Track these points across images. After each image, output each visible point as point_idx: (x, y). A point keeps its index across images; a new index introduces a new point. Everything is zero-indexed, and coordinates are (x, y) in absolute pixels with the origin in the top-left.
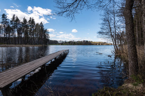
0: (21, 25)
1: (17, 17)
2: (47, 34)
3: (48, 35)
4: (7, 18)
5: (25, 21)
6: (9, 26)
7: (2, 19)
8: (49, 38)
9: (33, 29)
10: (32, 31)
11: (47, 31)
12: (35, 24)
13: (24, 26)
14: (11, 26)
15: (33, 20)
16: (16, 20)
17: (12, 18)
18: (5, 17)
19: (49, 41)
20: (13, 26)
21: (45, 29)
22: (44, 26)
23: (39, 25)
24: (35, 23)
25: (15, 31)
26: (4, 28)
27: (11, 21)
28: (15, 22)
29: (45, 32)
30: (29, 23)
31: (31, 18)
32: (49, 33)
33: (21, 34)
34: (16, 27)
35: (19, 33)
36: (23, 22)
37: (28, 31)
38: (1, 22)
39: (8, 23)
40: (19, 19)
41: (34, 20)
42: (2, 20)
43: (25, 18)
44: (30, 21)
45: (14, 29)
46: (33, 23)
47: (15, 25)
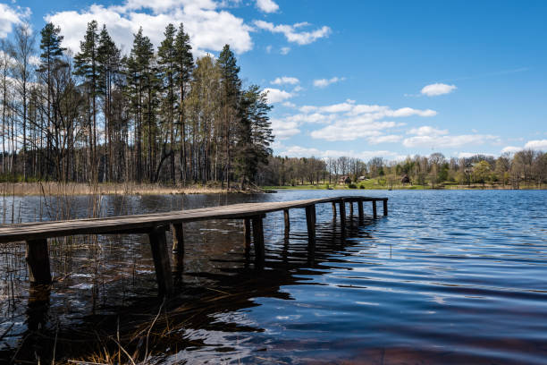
0: (123, 73)
1: (104, 33)
2: (257, 118)
3: (263, 122)
4: (62, 45)
5: (143, 46)
6: (70, 89)
7: (43, 52)
8: (272, 145)
9: (183, 93)
10: (176, 105)
11: (259, 101)
12: (190, 64)
13: (136, 78)
14: (79, 81)
15: (183, 38)
16: (100, 48)
17: (84, 41)
18: (54, 40)
19: (267, 163)
20: (86, 84)
21: (245, 88)
22: (238, 71)
23: (214, 63)
24: (190, 55)
25: (95, 112)
26: (46, 96)
27: (80, 58)
28: (94, 59)
29: (247, 104)
30: (160, 59)
31: (170, 30)
32: (269, 114)
33: (125, 122)
34: (102, 86)
35: (115, 124)
36: (135, 57)
37: (155, 104)
38: (38, 68)
39: (64, 72)
40: (113, 44)
41: (187, 37)
42: (43, 56)
43: (144, 35)
44: (167, 44)
45: (91, 99)
46: (180, 60)
47: (94, 76)
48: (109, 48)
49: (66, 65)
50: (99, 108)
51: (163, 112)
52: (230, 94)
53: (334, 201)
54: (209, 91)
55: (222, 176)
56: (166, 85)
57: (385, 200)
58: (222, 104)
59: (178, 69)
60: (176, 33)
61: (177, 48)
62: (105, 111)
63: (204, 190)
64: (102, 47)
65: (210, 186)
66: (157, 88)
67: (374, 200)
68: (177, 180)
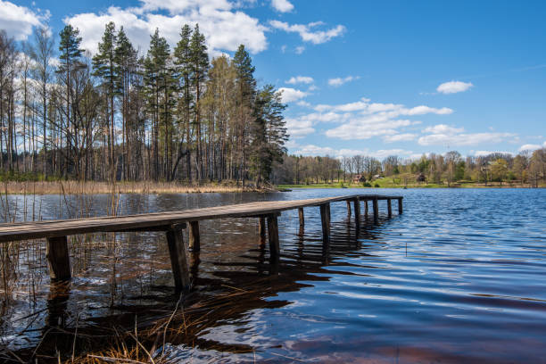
0: (140, 74)
1: (121, 34)
2: (271, 117)
3: (278, 121)
4: (81, 47)
5: (159, 47)
6: (89, 90)
7: (62, 54)
8: (287, 145)
9: (199, 93)
10: (191, 104)
11: (273, 100)
12: (205, 64)
13: (153, 79)
14: (97, 82)
15: (199, 39)
16: (118, 49)
17: (102, 42)
18: (73, 42)
19: (282, 162)
20: (104, 85)
21: (260, 88)
22: (253, 71)
23: (229, 63)
24: (206, 56)
25: (113, 113)
26: (66, 97)
27: (98, 60)
28: (112, 60)
29: (262, 103)
30: (176, 59)
31: (186, 30)
32: (283, 113)
33: (142, 122)
34: (120, 87)
35: (133, 124)
36: (152, 58)
37: (172, 104)
38: (58, 69)
39: (82, 73)
40: (130, 46)
41: (203, 38)
42: (62, 57)
43: (160, 36)
44: (183, 45)
45: (109, 100)
46: (195, 61)
47: (112, 77)
48: (126, 49)
49: (84, 66)
50: (117, 108)
51: (179, 112)
52: (245, 94)
53: (348, 200)
54: (224, 91)
55: (238, 175)
56: (182, 85)
57: (400, 199)
58: (238, 104)
59: (194, 70)
60: (192, 34)
61: (193, 48)
62: (123, 111)
63: (220, 189)
64: (120, 49)
65: (226, 185)
66: (174, 88)
67: (389, 199)
68: (193, 179)
